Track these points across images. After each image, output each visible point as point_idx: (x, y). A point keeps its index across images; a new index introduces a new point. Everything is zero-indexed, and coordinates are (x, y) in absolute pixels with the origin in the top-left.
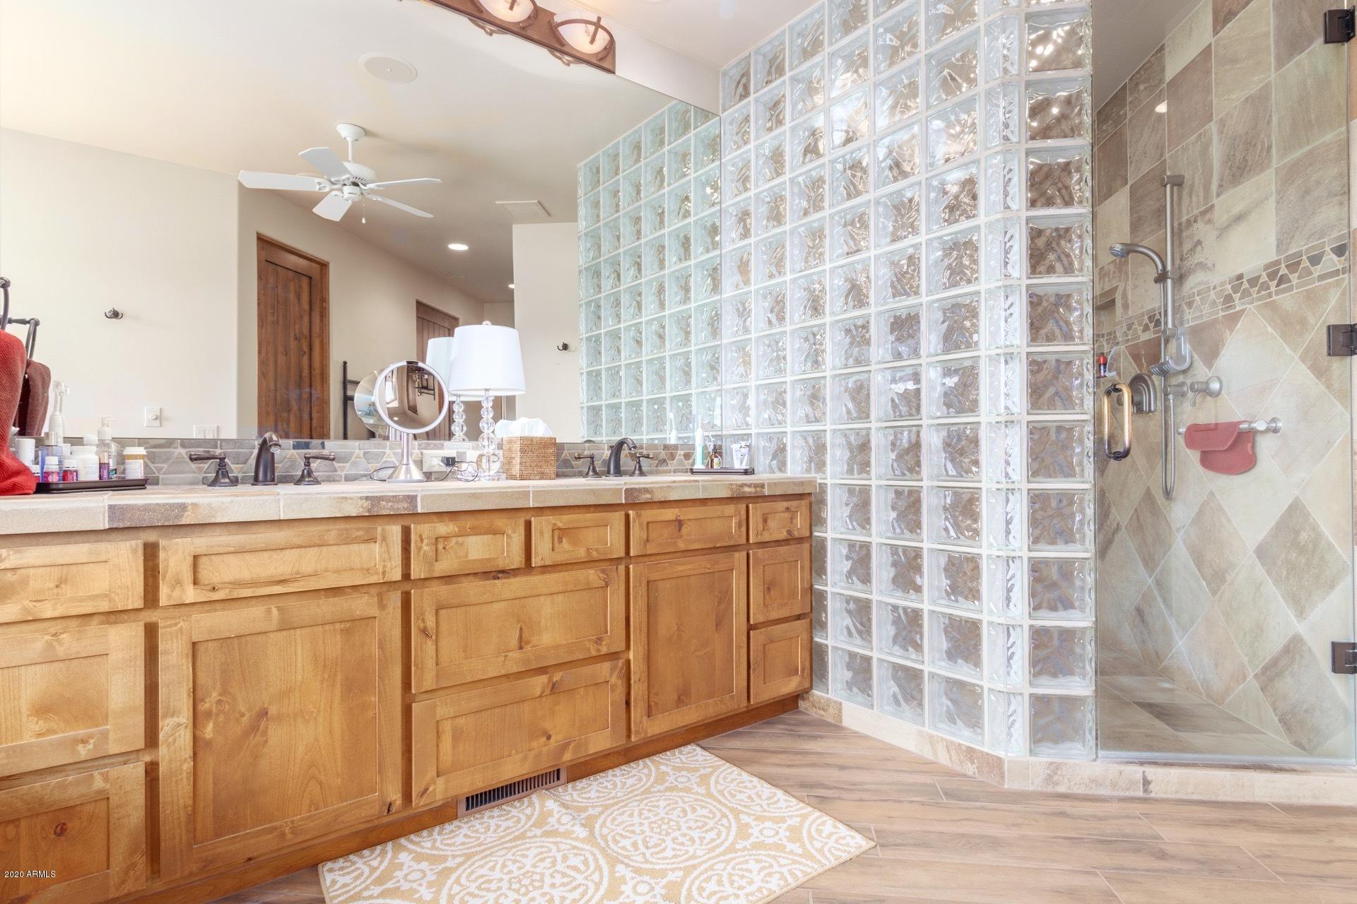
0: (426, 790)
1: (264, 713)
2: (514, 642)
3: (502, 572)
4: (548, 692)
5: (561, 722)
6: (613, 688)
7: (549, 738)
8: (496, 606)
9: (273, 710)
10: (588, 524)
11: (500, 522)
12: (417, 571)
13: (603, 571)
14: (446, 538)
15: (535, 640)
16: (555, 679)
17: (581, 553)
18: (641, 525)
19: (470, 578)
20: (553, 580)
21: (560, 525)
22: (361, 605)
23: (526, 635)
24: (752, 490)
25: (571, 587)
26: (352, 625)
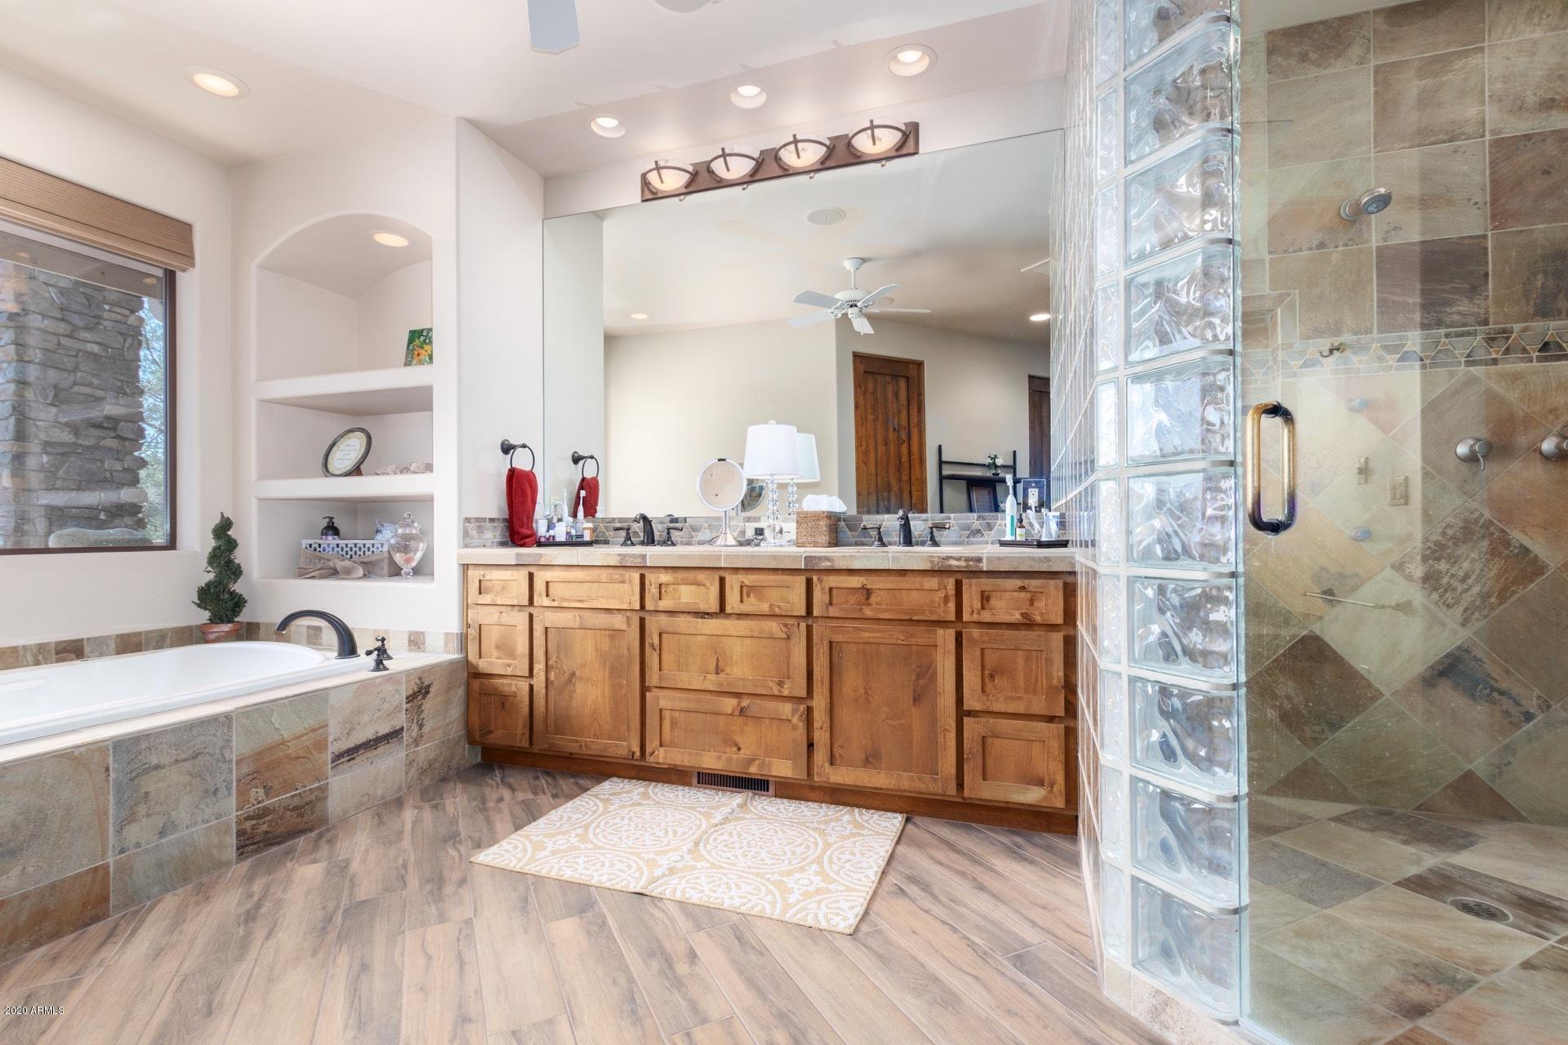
0: (653, 753)
1: (574, 674)
2: (712, 667)
3: (708, 614)
4: (737, 713)
5: (749, 740)
6: (794, 728)
7: (739, 749)
8: (699, 638)
9: (578, 673)
10: (771, 584)
11: (701, 576)
12: (649, 606)
13: (786, 625)
14: (667, 585)
15: (728, 670)
16: (743, 704)
17: (765, 608)
18: (823, 589)
19: (685, 615)
20: (742, 626)
21: (747, 583)
22: (618, 621)
23: (721, 664)
24: (963, 563)
25: (756, 634)
26: (614, 634)
